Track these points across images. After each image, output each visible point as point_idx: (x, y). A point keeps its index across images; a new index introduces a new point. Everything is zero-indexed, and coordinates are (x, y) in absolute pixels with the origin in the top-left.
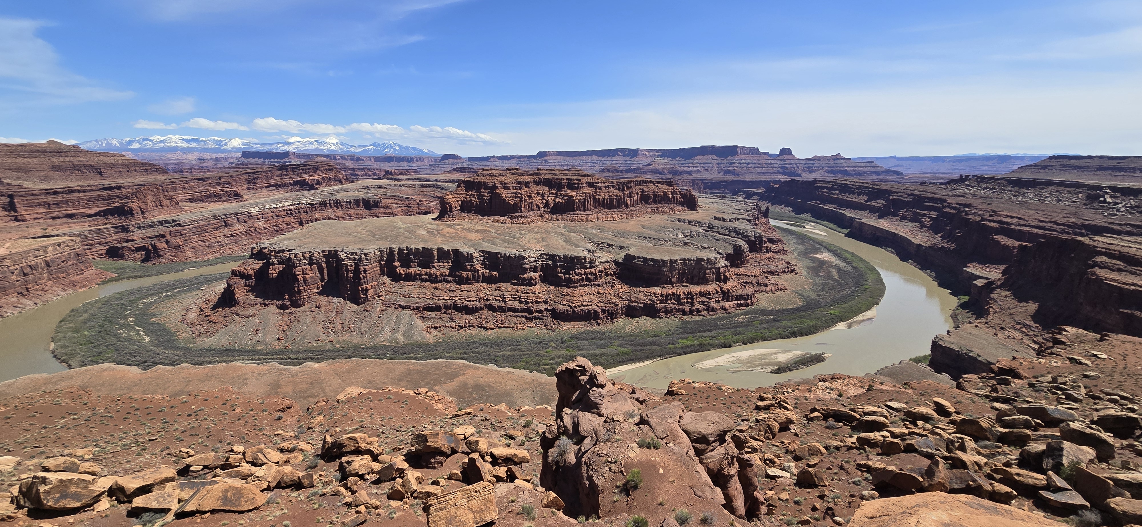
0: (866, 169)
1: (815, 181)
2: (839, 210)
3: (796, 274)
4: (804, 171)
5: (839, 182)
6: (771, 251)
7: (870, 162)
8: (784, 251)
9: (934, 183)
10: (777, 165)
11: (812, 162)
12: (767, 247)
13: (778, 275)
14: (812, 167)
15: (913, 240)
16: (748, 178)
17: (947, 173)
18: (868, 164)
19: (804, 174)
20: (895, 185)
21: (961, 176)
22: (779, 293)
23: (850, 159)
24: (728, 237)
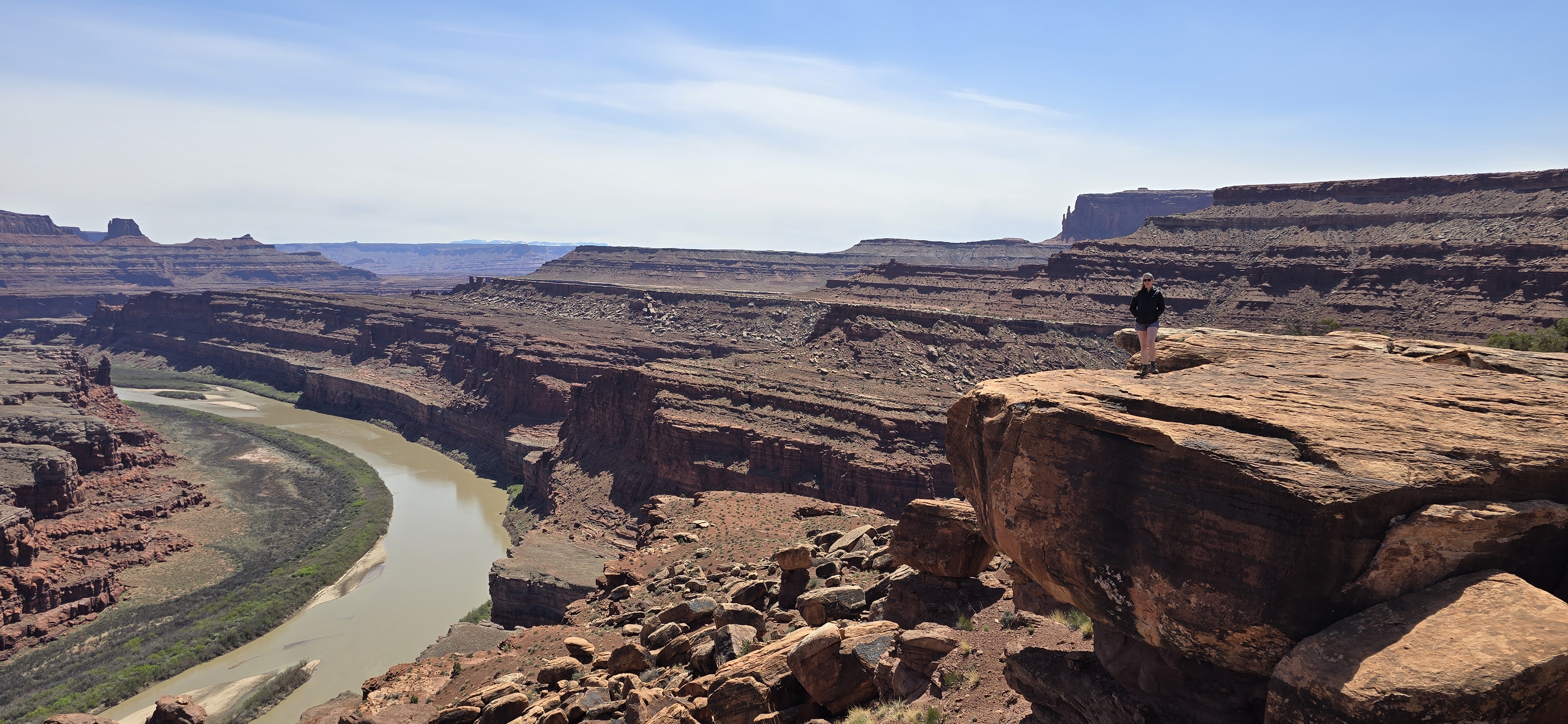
0: (308, 268)
1: (208, 295)
2: (272, 355)
3: (207, 505)
4: (177, 273)
5: (261, 294)
6: (135, 464)
7: (313, 254)
8: (168, 460)
9: (433, 293)
10: (107, 260)
11: (191, 252)
12: (123, 455)
13: (164, 516)
14: (194, 264)
15: (421, 399)
16: (33, 290)
17: (446, 275)
18: (310, 258)
19: (177, 280)
20: (370, 299)
21: (471, 278)
22: (176, 557)
23: (272, 246)
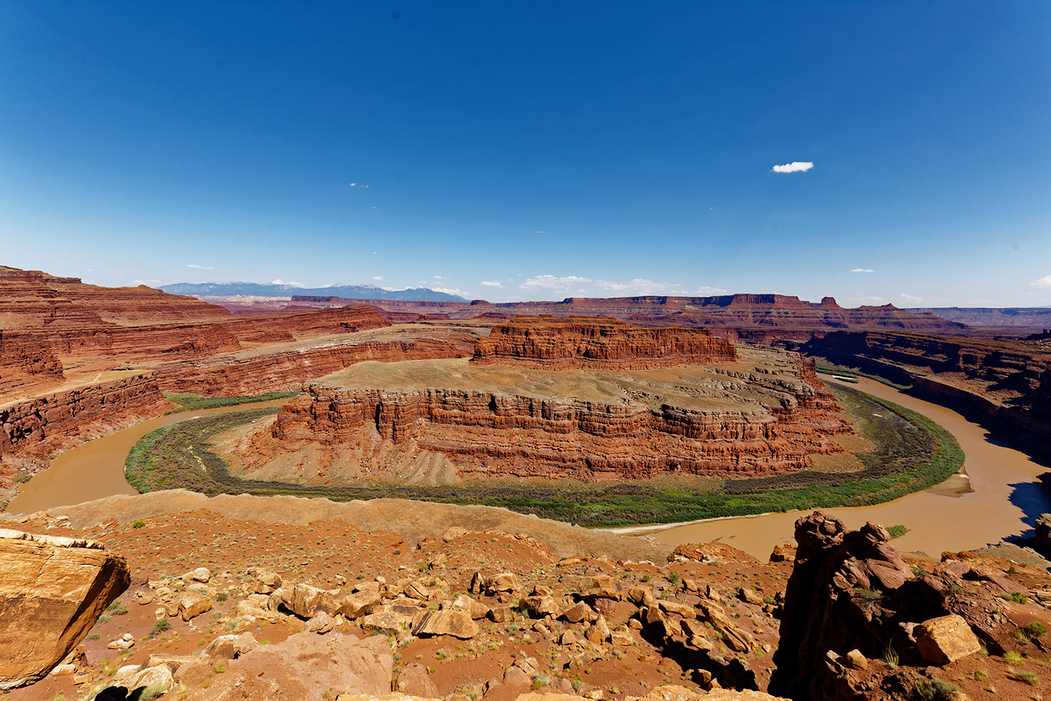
0: (923, 321)
1: (865, 333)
2: (897, 366)
3: (853, 434)
4: (851, 322)
5: (894, 334)
6: (822, 408)
7: (928, 313)
8: (838, 409)
9: (1011, 338)
10: (819, 316)
11: (859, 312)
12: (817, 403)
13: (832, 434)
14: (860, 318)
15: (993, 402)
16: (788, 328)
18: (926, 316)
19: (851, 326)
20: (962, 339)
21: (1045, 330)
22: (835, 454)
23: (903, 310)
24: (772, 390)
